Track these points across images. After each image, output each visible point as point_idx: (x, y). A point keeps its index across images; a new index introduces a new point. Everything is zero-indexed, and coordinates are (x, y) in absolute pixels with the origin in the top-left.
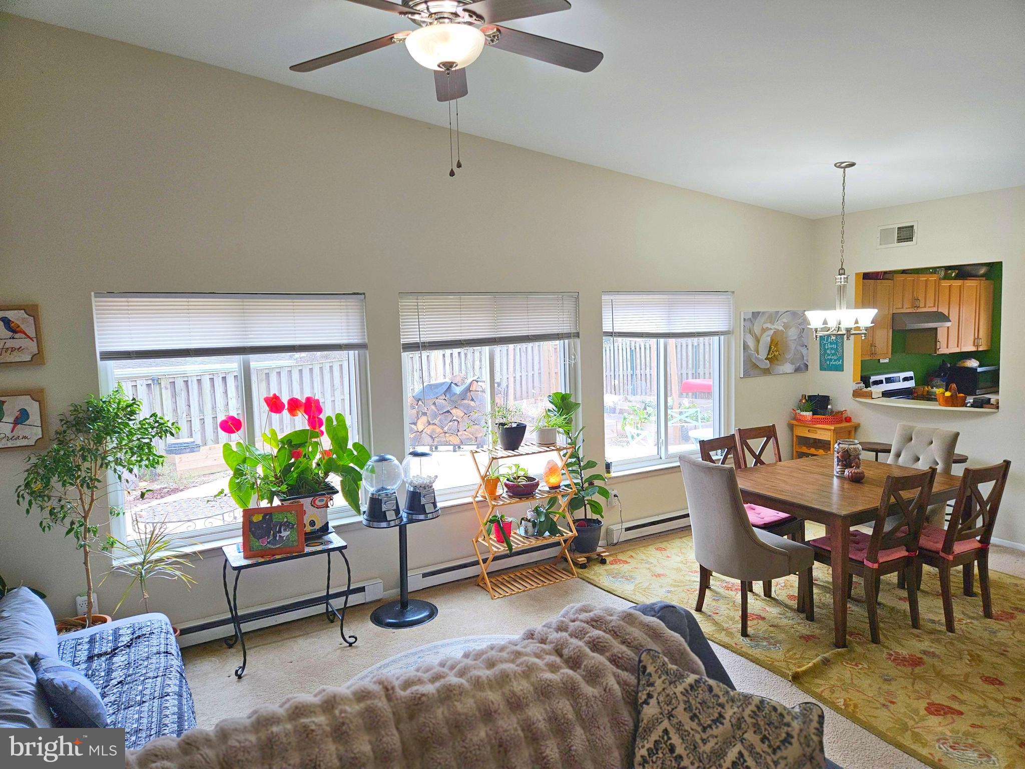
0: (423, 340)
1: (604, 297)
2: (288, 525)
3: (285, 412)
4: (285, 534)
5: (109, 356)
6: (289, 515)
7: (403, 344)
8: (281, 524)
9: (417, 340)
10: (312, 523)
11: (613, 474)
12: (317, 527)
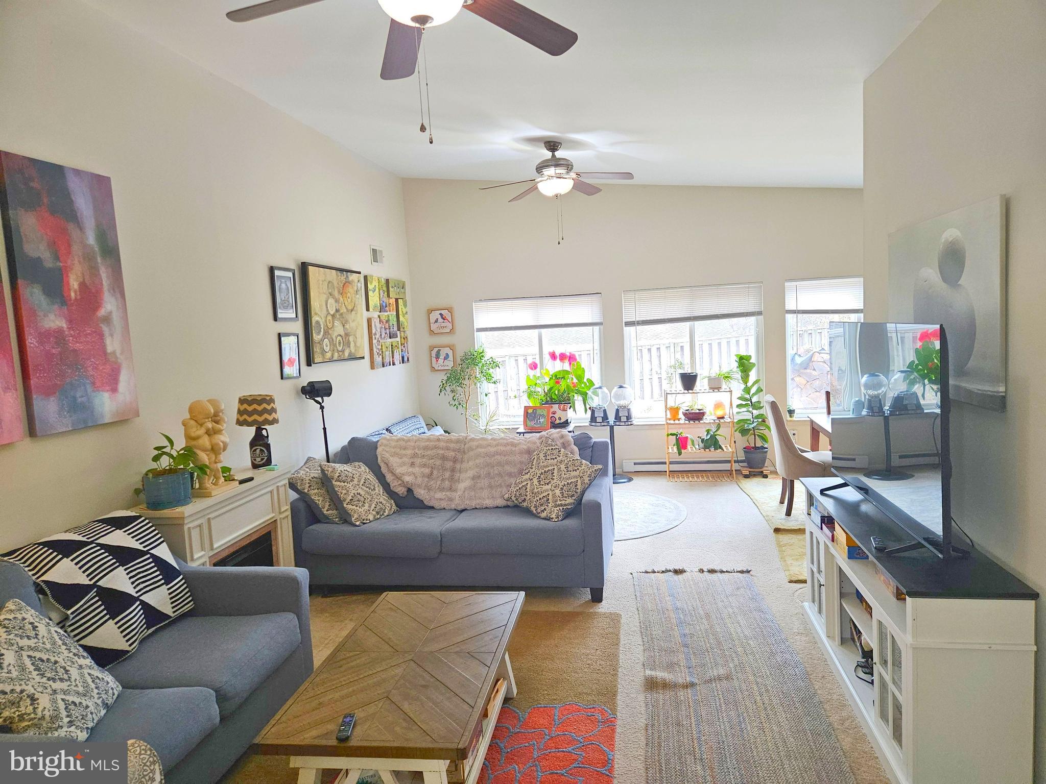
0: (637, 319)
1: (786, 284)
2: (543, 416)
3: (558, 360)
4: (542, 420)
5: (479, 330)
6: (544, 411)
7: (625, 322)
8: (540, 415)
9: (634, 320)
10: (560, 419)
11: (794, 419)
12: (562, 421)
